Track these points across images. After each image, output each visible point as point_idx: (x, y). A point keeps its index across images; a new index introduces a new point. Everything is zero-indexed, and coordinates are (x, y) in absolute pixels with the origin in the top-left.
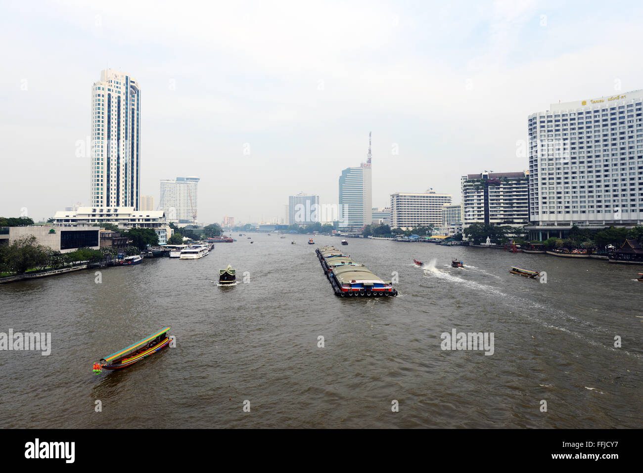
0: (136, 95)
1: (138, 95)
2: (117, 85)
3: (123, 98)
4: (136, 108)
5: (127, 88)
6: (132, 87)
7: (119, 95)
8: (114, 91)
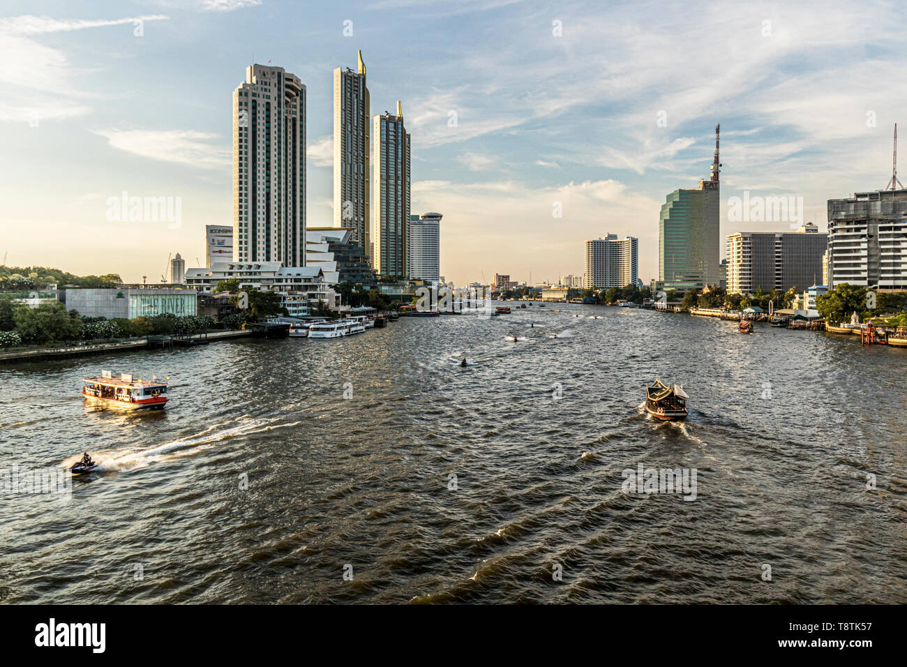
0: (298, 98)
1: (301, 98)
2: (266, 87)
3: (274, 104)
4: (298, 118)
5: (279, 89)
6: (287, 86)
7: (268, 100)
8: (261, 96)
